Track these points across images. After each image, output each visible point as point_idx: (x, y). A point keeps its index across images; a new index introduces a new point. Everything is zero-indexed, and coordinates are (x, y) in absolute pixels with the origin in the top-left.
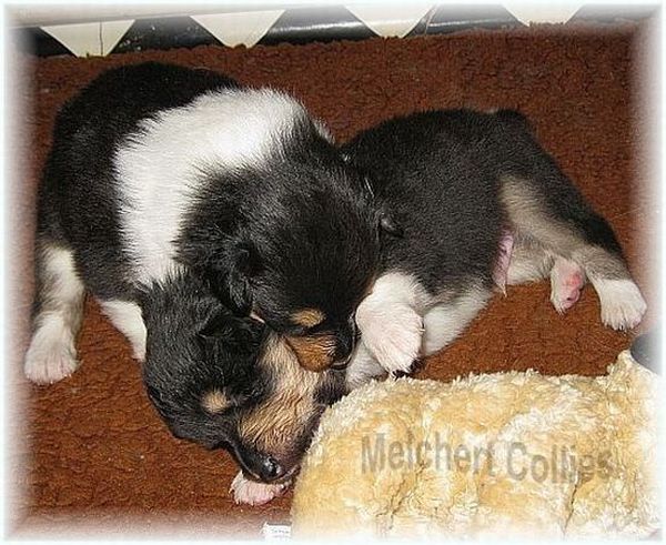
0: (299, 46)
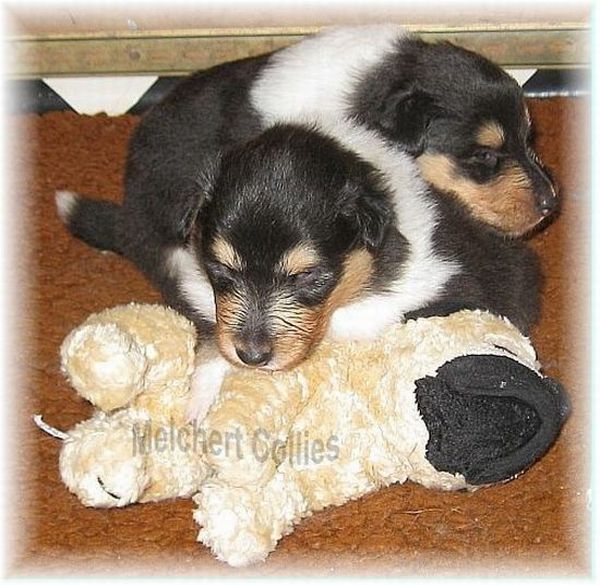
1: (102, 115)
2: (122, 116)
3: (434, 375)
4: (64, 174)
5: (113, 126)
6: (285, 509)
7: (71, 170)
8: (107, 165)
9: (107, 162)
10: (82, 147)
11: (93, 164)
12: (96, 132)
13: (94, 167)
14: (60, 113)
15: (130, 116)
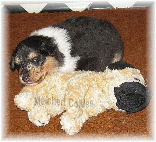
0: (50, 13)
1: (34, 13)
2: (39, 13)
3: (119, 86)
4: (26, 29)
5: (37, 16)
6: (83, 120)
7: (27, 28)
8: (36, 26)
9: (36, 25)
10: (30, 22)
11: (32, 26)
12: (33, 18)
13: (33, 27)
14: (24, 13)
15: (41, 13)
